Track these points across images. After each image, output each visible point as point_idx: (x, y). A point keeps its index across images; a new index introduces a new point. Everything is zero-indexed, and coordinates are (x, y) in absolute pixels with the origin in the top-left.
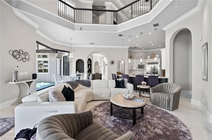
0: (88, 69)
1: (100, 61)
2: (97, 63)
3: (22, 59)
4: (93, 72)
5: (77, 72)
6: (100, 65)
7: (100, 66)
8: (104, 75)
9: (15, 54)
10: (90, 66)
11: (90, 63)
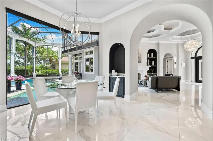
0: (150, 66)
1: (176, 53)
2: (168, 57)
4: (161, 73)
5: (113, 71)
6: (175, 59)
7: (175, 61)
8: (186, 78)
10: (153, 62)
11: (155, 58)
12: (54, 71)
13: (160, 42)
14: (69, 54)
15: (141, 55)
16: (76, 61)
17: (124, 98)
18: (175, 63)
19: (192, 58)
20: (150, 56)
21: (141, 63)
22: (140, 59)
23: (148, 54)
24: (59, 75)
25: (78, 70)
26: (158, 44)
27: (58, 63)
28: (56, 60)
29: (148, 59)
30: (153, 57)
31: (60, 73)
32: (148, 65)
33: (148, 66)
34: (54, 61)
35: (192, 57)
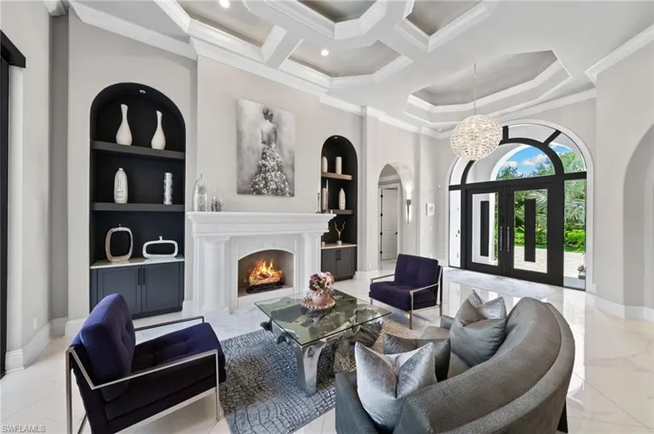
0: (332, 215)
2: (390, 178)
6: (408, 189)
7: (409, 197)
10: (342, 194)
11: (349, 177)
13: (371, 111)
15: (293, 158)
18: (409, 202)
19: (452, 188)
20: (332, 168)
21: (292, 195)
22: (289, 177)
23: (325, 160)
26: (361, 120)
29: (324, 180)
30: (343, 172)
32: (325, 207)
33: (323, 212)
35: (453, 183)
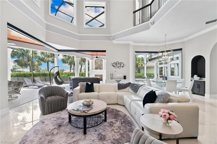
3: (118, 67)
5: (195, 76)
9: (114, 65)
12: (140, 74)
14: (155, 61)
16: (161, 66)
17: (204, 96)
24: (144, 78)
25: (162, 74)
27: (144, 68)
28: (142, 65)
31: (145, 76)
34: (140, 66)
